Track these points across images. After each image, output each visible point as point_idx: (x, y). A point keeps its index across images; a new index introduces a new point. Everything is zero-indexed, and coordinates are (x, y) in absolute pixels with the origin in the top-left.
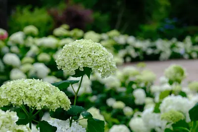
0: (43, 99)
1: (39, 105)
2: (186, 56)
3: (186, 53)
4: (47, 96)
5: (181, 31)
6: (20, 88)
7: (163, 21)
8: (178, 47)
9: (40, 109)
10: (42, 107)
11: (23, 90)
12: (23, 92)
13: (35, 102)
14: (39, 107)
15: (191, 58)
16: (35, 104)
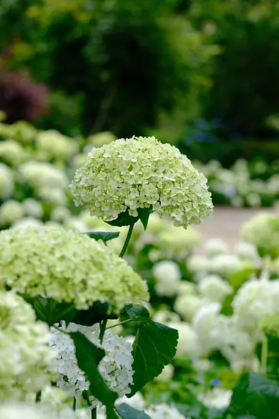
0: (91, 283)
1: (83, 300)
2: (237, 202)
3: (237, 194)
4: (100, 276)
5: (227, 148)
6: (35, 254)
7: (190, 123)
8: (222, 182)
9: (86, 307)
10: (91, 304)
11: (44, 260)
12: (45, 266)
13: (74, 291)
14: (82, 304)
15: (246, 205)
16: (72, 296)
